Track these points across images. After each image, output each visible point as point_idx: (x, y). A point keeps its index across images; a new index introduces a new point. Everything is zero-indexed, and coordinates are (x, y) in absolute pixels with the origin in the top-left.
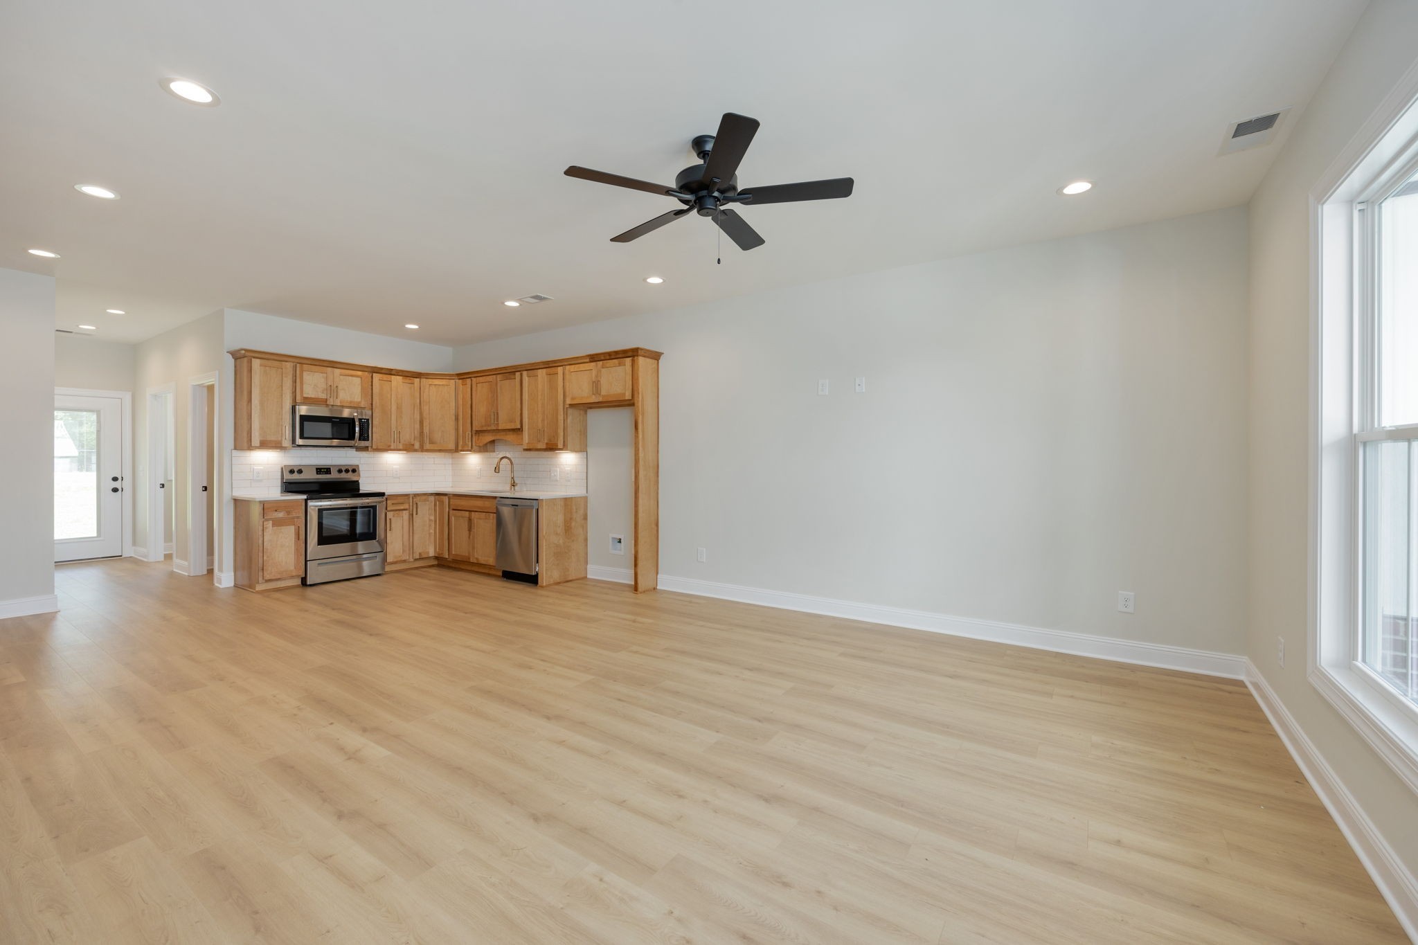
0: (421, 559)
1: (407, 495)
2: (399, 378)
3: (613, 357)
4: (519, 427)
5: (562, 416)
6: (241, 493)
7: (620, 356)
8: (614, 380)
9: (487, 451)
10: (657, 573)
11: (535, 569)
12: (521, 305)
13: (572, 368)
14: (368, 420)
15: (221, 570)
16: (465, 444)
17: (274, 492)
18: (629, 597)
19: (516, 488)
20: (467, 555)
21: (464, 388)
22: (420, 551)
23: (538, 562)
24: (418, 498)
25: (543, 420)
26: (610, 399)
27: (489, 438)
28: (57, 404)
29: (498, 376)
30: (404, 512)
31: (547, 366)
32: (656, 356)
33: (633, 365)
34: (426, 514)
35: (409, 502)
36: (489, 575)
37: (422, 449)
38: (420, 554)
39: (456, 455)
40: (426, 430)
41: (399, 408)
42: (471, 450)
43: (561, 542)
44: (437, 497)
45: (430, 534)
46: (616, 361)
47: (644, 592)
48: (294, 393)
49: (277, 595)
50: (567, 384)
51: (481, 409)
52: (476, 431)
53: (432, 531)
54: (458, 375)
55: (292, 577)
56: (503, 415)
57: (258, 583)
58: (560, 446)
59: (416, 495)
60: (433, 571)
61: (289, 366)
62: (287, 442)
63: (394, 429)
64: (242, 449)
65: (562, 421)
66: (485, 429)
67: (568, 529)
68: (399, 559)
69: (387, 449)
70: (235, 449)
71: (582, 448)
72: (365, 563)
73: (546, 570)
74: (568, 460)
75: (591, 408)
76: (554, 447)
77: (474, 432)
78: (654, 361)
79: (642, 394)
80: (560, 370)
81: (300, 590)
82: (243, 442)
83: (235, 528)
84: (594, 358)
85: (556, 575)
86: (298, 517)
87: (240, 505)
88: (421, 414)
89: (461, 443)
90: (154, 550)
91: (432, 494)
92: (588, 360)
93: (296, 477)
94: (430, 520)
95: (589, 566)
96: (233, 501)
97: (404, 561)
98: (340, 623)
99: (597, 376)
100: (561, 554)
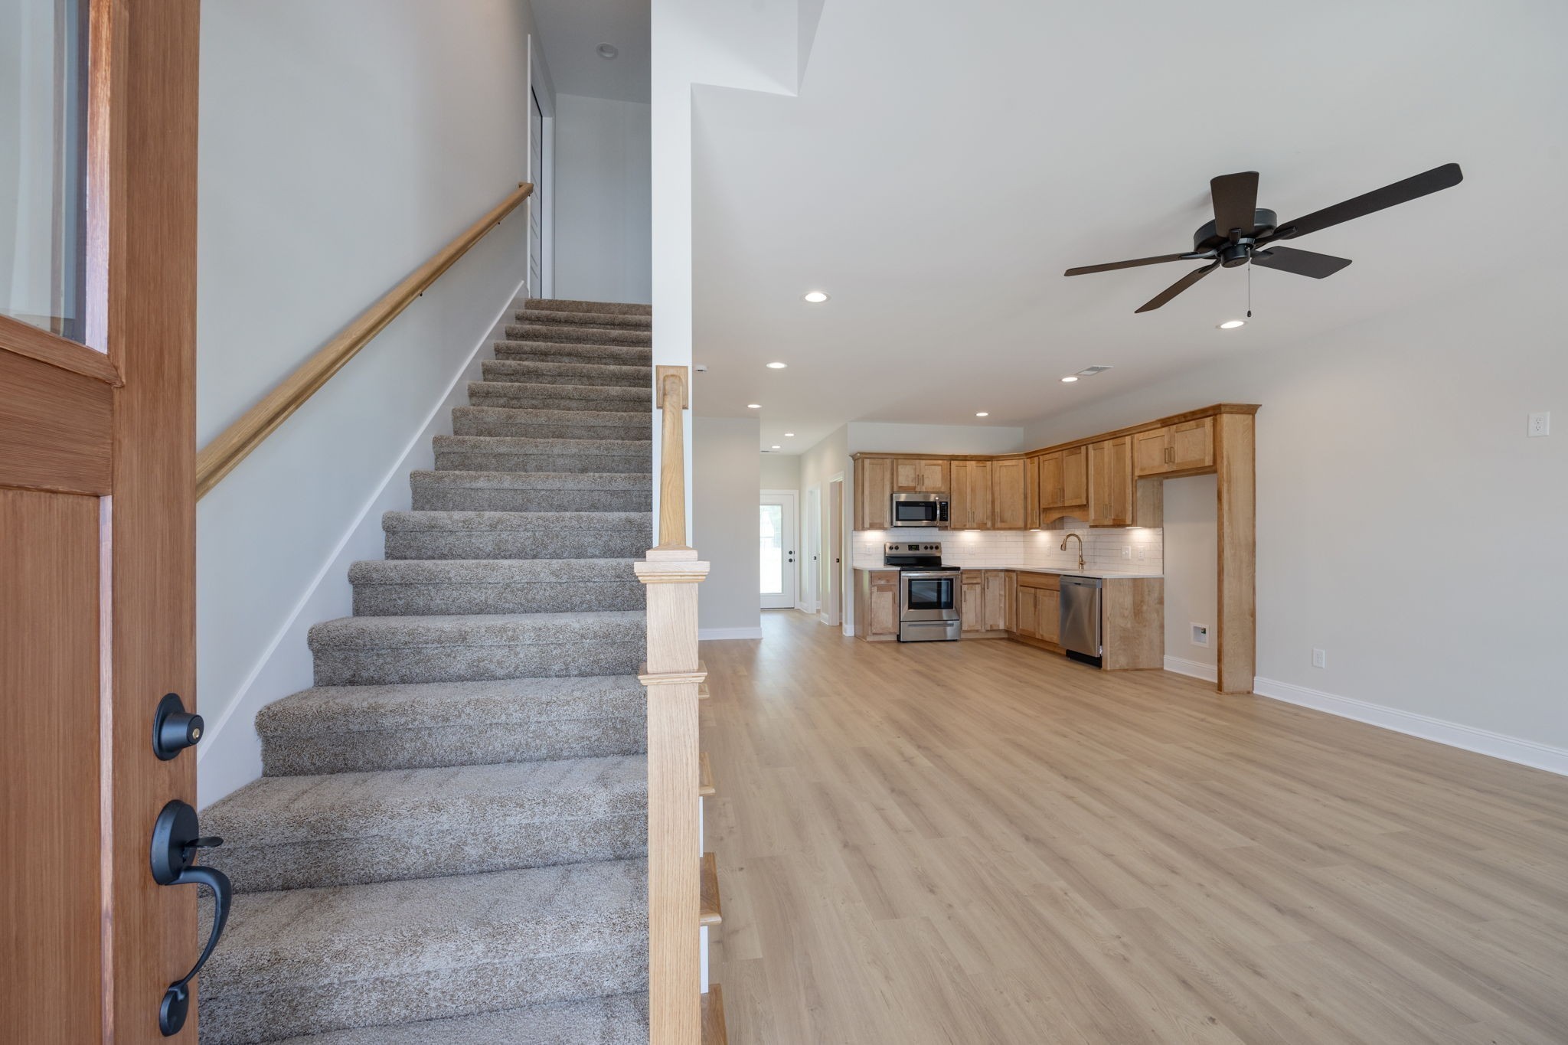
0: (992, 631)
1: (979, 571)
2: (973, 463)
3: (1189, 418)
4: (1085, 503)
5: (1131, 489)
6: (858, 565)
7: (1198, 416)
8: (1192, 445)
9: (1055, 529)
10: (1254, 675)
11: (1099, 652)
12: (1079, 379)
13: (1141, 436)
14: (947, 503)
15: (846, 623)
16: (1033, 522)
17: (879, 565)
18: (1213, 696)
19: (1085, 566)
20: (1033, 630)
21: (1032, 466)
22: (992, 623)
23: (1101, 644)
24: (989, 573)
25: (1110, 495)
26: (1186, 467)
27: (1056, 515)
28: (761, 501)
29: (1064, 452)
30: (977, 586)
31: (1112, 437)
32: (1251, 410)
33: (1214, 426)
34: (996, 588)
35: (982, 576)
36: (1053, 653)
37: (994, 528)
38: (991, 626)
39: (1027, 532)
40: (997, 509)
41: (973, 490)
42: (1039, 527)
43: (1129, 625)
44: (1006, 573)
45: (1000, 608)
46: (1192, 423)
47: (1232, 693)
48: (892, 483)
49: (879, 646)
50: (1136, 455)
51: (1048, 487)
52: (1044, 509)
53: (1002, 605)
54: (1027, 454)
55: (891, 633)
56: (1069, 492)
57: (868, 635)
58: (1129, 521)
59: (987, 571)
60: (1002, 643)
61: (888, 461)
62: (887, 525)
63: (969, 510)
64: (858, 530)
65: (1131, 495)
66: (1051, 506)
67: (1137, 612)
68: (973, 628)
69: (963, 528)
70: (855, 530)
71: (1157, 522)
72: (949, 629)
73: (1109, 651)
74: (1141, 537)
75: (1167, 478)
76: (1121, 523)
77: (1041, 510)
78: (1246, 416)
79: (1228, 458)
80: (1128, 439)
81: (896, 645)
82: (859, 526)
83: (855, 591)
84: (1166, 422)
85: (1123, 661)
86: (895, 585)
87: (857, 572)
88: (993, 494)
89: (1029, 521)
90: (810, 605)
91: (1002, 570)
92: (1159, 426)
93: (894, 552)
94: (1000, 595)
95: (1165, 657)
96: (853, 571)
97: (977, 631)
98: (918, 672)
99: (1170, 442)
100: (1128, 640)
